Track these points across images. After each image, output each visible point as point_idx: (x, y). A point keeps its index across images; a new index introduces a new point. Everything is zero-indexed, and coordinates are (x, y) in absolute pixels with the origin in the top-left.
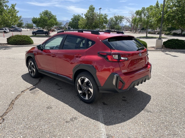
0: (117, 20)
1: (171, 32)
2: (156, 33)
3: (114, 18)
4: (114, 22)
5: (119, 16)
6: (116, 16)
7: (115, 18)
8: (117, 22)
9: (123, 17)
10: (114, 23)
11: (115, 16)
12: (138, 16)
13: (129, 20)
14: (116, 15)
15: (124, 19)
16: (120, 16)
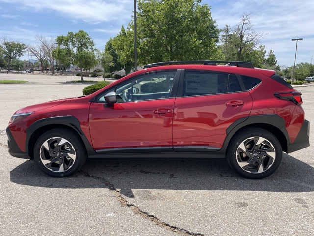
0: (11, 51)
1: (114, 74)
2: (90, 75)
3: (4, 47)
4: (5, 52)
5: (14, 44)
6: (8, 43)
7: (7, 47)
8: (12, 54)
9: (23, 45)
10: (5, 55)
11: (6, 41)
12: (62, 46)
13: (35, 52)
14: (8, 41)
15: (25, 49)
16: (16, 43)
